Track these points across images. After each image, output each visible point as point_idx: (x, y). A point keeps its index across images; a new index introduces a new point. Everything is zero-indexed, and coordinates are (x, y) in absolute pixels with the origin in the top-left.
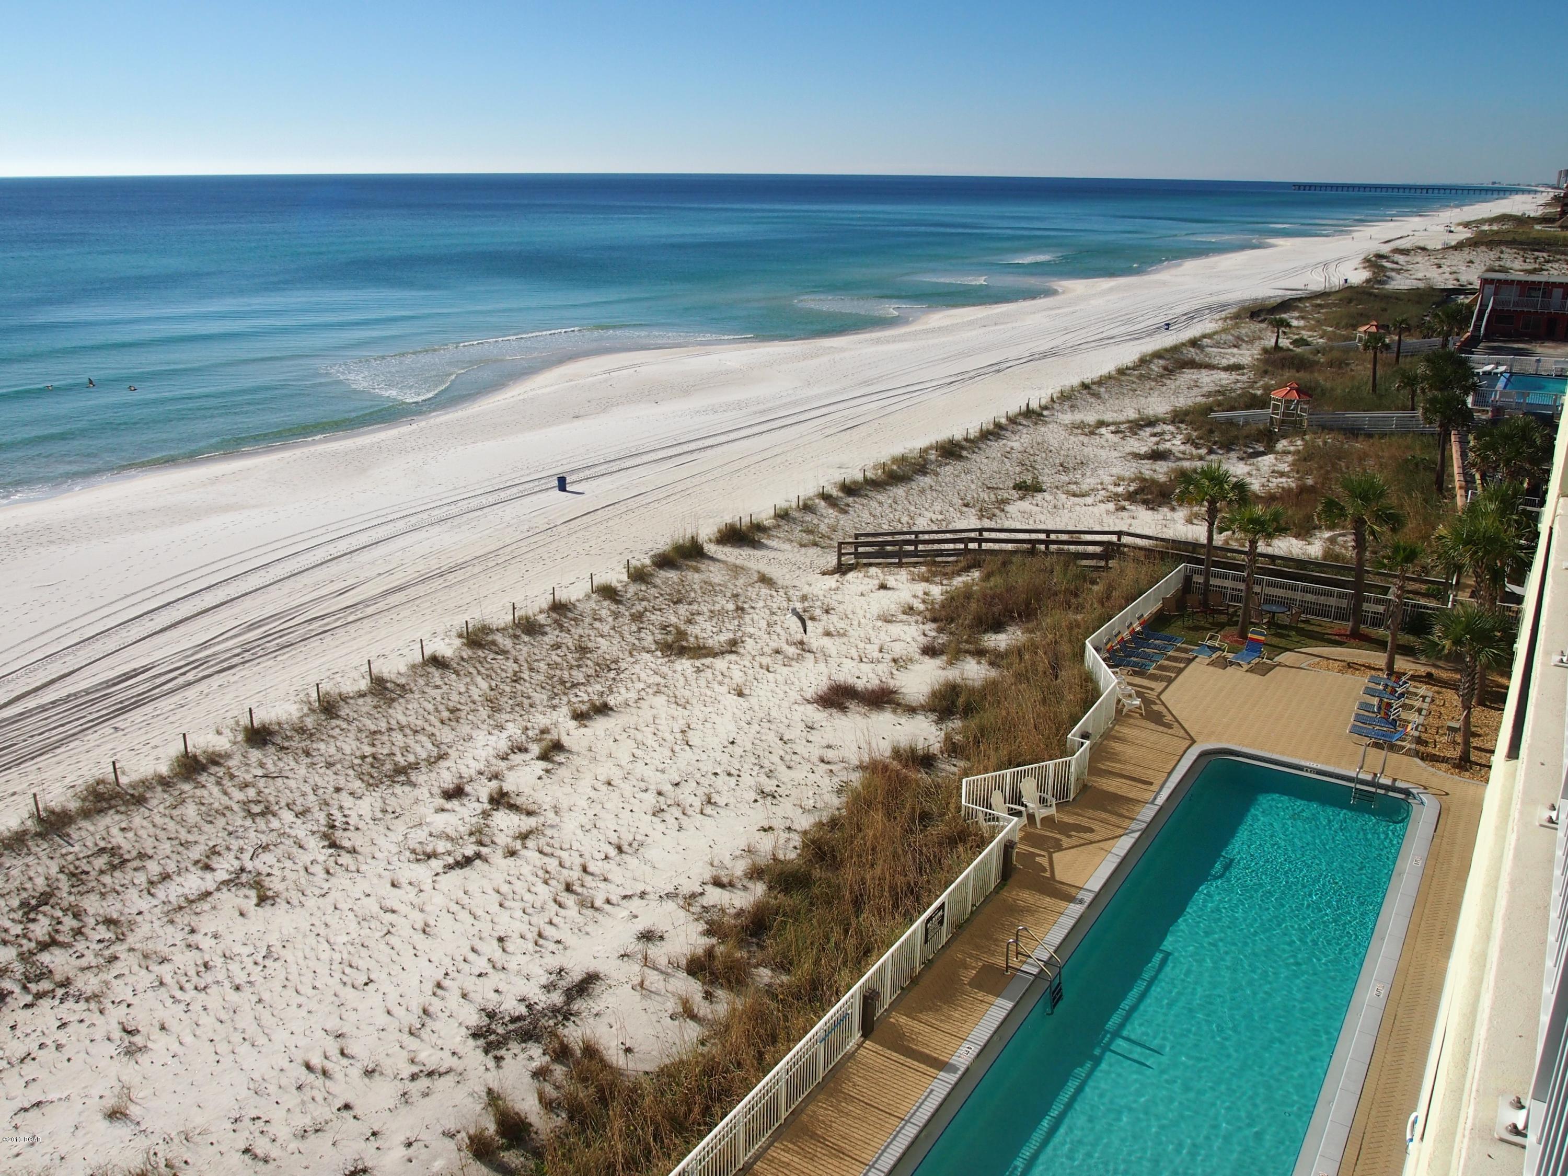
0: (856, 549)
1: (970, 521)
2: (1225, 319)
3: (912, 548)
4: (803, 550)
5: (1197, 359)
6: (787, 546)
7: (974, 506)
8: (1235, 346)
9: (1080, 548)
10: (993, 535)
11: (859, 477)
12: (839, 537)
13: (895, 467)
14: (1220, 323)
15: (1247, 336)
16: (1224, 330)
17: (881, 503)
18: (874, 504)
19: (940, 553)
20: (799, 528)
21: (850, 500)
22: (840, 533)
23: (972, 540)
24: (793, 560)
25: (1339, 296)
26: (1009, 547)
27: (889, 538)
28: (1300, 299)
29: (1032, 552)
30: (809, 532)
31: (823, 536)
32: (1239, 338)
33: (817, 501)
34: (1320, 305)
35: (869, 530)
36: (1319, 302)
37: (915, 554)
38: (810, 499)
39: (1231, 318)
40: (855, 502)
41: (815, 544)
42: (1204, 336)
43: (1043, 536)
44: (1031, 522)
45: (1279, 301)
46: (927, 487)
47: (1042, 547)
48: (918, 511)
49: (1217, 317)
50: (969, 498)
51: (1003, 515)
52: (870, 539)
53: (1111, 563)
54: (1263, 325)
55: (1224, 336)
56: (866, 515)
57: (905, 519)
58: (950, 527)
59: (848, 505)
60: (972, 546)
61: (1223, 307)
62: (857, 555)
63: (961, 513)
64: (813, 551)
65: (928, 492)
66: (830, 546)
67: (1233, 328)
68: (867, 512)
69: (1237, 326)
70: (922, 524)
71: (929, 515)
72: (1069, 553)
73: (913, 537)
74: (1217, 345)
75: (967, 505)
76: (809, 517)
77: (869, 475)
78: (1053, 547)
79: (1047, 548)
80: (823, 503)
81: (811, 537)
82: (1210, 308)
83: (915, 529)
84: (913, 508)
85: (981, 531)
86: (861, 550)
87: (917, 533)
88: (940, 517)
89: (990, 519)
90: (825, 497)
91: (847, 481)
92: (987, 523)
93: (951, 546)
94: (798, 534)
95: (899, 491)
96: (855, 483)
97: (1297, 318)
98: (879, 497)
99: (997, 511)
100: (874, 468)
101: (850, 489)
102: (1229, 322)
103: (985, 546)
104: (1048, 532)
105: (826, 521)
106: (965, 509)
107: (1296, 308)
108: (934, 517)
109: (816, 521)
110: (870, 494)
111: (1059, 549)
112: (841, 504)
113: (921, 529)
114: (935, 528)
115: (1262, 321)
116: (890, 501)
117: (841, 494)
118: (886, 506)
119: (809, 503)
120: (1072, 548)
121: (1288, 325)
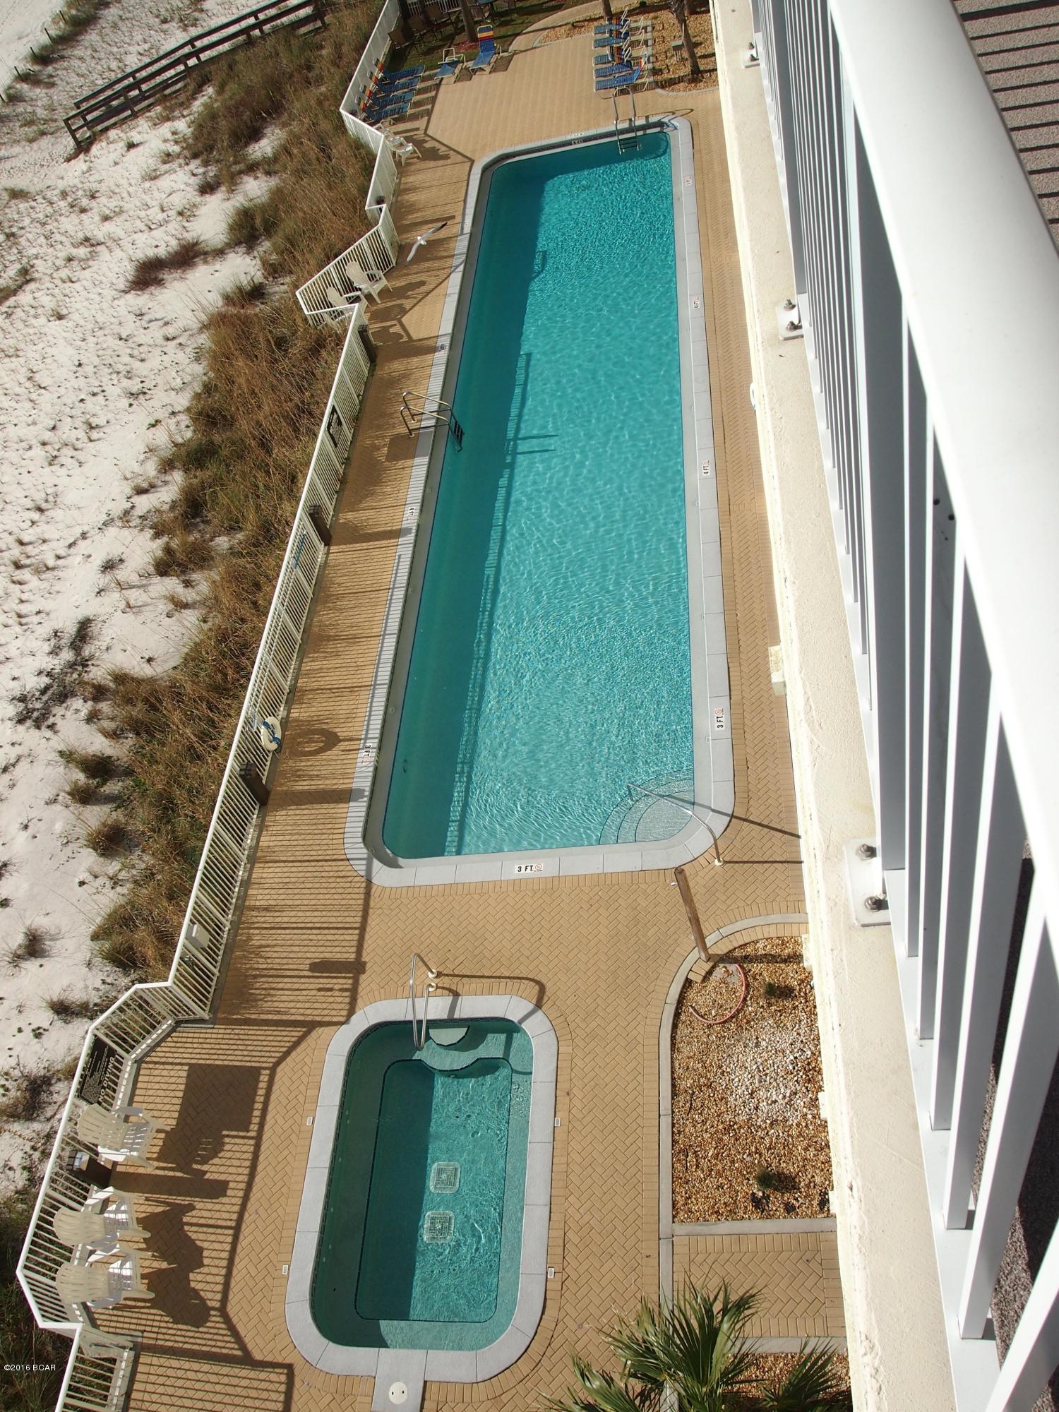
0: (85, 119)
1: (176, 37)
3: (136, 92)
4: (35, 145)
6: (16, 149)
7: (172, 19)
9: (292, 17)
10: (206, 41)
11: (45, 40)
12: (61, 115)
13: (74, 12)
17: (81, 59)
18: (75, 63)
19: (166, 84)
20: (18, 124)
21: (50, 69)
22: (60, 110)
23: (189, 56)
24: (32, 160)
26: (226, 47)
27: (109, 93)
29: (250, 42)
30: (29, 123)
31: (46, 122)
33: (18, 86)
35: (86, 92)
37: (143, 97)
38: (10, 88)
40: (56, 69)
41: (43, 133)
43: (252, 21)
44: (235, 11)
46: (116, 19)
47: (257, 32)
48: (122, 50)
50: (163, 12)
51: (204, 15)
52: (92, 102)
53: (328, 19)
56: (74, 78)
57: (114, 65)
58: (162, 53)
59: (51, 76)
60: (192, 62)
62: (89, 125)
63: (164, 32)
64: (45, 142)
65: (120, 24)
66: (58, 129)
68: (73, 75)
70: (133, 62)
71: (133, 49)
72: (284, 27)
73: (131, 79)
75: (165, 21)
76: (20, 108)
77: (53, 33)
78: (267, 28)
79: (262, 31)
80: (25, 87)
81: (35, 128)
83: (129, 70)
84: (115, 49)
85: (191, 42)
86: (89, 118)
87: (133, 74)
88: (146, 46)
89: (194, 25)
90: (24, 78)
91: (36, 50)
92: (194, 32)
93: (172, 72)
94: (21, 132)
95: (92, 37)
96: (44, 48)
98: (76, 52)
99: (197, 14)
100: (54, 22)
101: (43, 57)
103: (204, 56)
104: (254, 14)
105: (39, 103)
106: (165, 26)
108: (140, 49)
109: (29, 109)
110: (65, 53)
111: (273, 27)
112: (44, 77)
113: (135, 67)
114: (147, 60)
116: (89, 52)
117: (37, 68)
118: (88, 59)
119: (12, 91)
120: (285, 20)
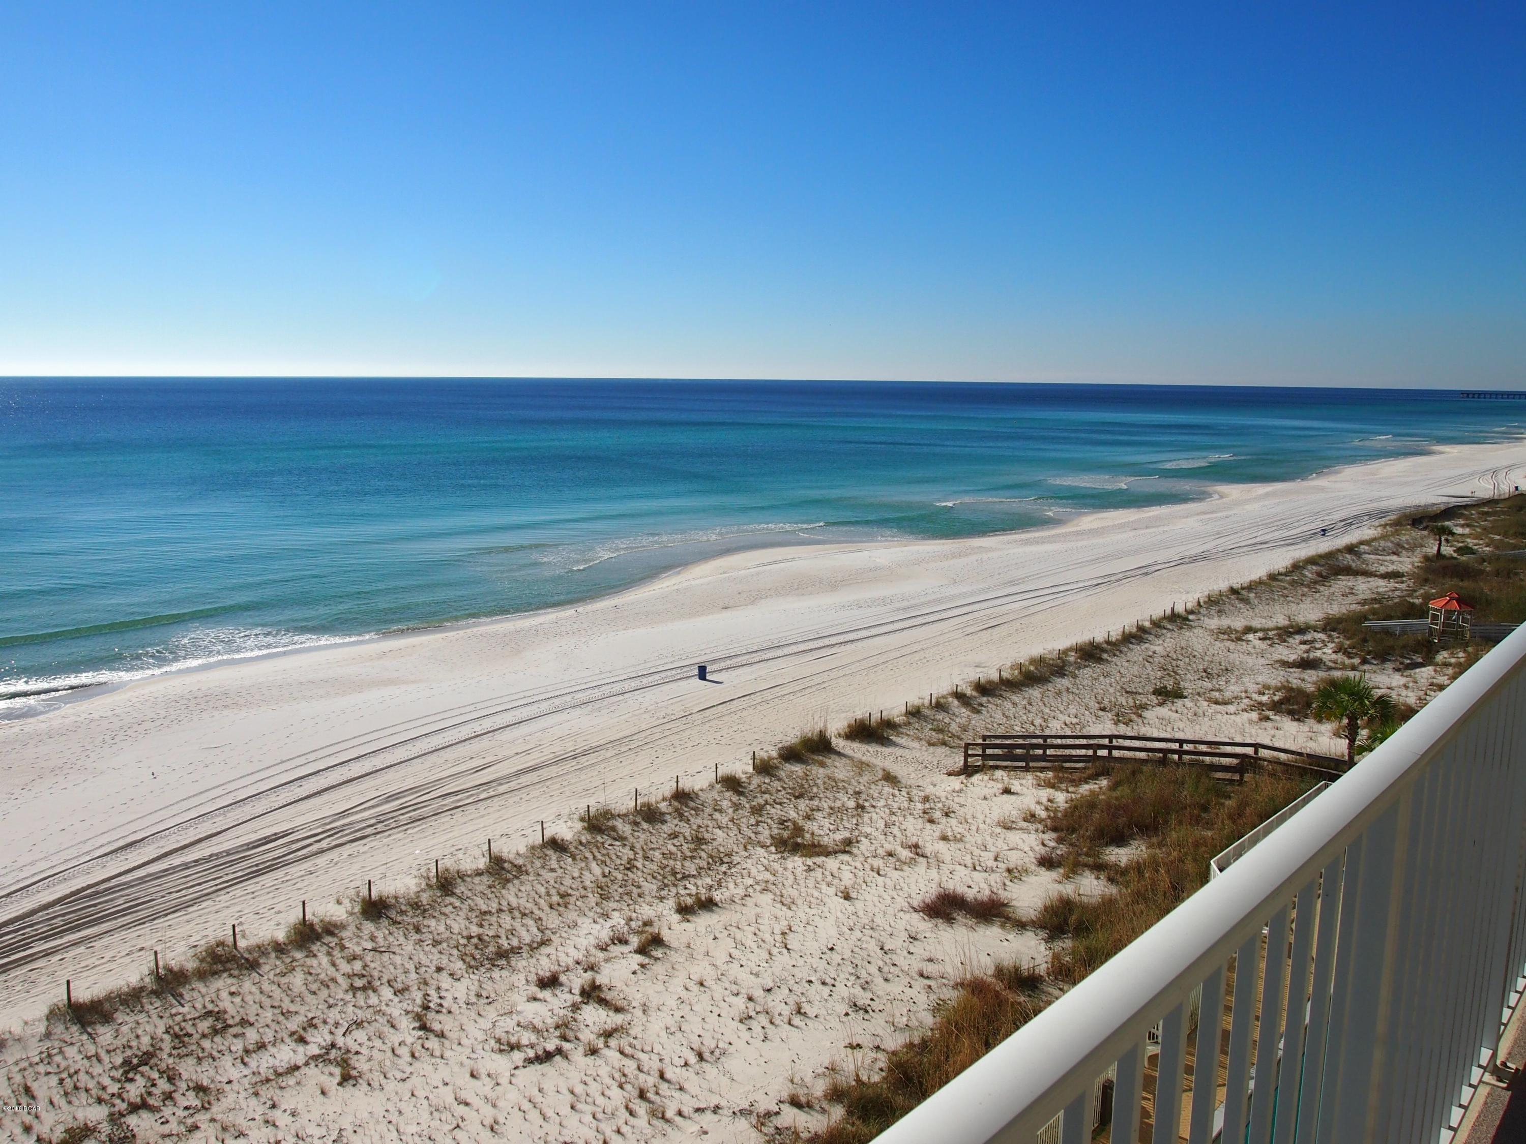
0: (984, 751)
1: (1105, 726)
2: (1385, 526)
3: (1040, 752)
4: (931, 749)
5: (1354, 565)
6: (915, 744)
7: (1111, 710)
8: (1394, 553)
9: (1216, 760)
10: (1127, 743)
11: (995, 677)
12: (968, 738)
13: (1032, 668)
14: (1379, 529)
15: (1408, 543)
16: (1383, 537)
17: (1015, 704)
18: (1008, 705)
19: (1070, 758)
20: (930, 726)
21: (984, 700)
22: (971, 733)
23: (1103, 747)
24: (920, 759)
25: (1508, 504)
26: (1142, 755)
27: (1020, 741)
28: (1465, 507)
29: (1164, 762)
30: (939, 731)
31: (953, 736)
32: (1399, 545)
33: (950, 699)
34: (1487, 513)
35: (1001, 731)
36: (1486, 509)
37: (1044, 758)
38: (944, 697)
39: (1391, 525)
40: (989, 702)
41: (944, 744)
42: (1362, 543)
43: (1176, 746)
44: (1169, 729)
45: (1442, 507)
46: (1063, 689)
47: (1176, 757)
48: (1052, 714)
49: (1377, 523)
50: (1106, 701)
51: (1140, 721)
52: (998, 742)
53: (1247, 777)
54: (1425, 533)
55: (1382, 543)
56: (998, 715)
57: (1038, 721)
58: (1085, 732)
59: (982, 705)
60: (1103, 753)
61: (1383, 513)
62: (984, 757)
63: (1097, 717)
64: (941, 750)
65: (1065, 694)
66: (959, 747)
67: (1393, 535)
68: (999, 712)
69: (1397, 533)
70: (1055, 727)
71: (1063, 718)
72: (1202, 764)
74: (1375, 552)
75: (1103, 709)
76: (940, 716)
77: (1005, 675)
78: (1186, 757)
79: (1180, 758)
80: (956, 702)
81: (941, 736)
82: (1370, 515)
83: (1047, 732)
84: (1047, 711)
85: (1111, 737)
86: (989, 751)
87: (1045, 738)
88: (1074, 721)
89: (1127, 724)
90: (959, 696)
91: (982, 680)
92: (1122, 729)
93: (1083, 752)
94: (928, 732)
95: (1035, 693)
96: (990, 682)
97: (1462, 526)
98: (1015, 698)
99: (1134, 717)
100: (1012, 668)
101: (985, 689)
102: (1388, 528)
103: (1116, 753)
104: (1181, 742)
105: (958, 720)
106: (1101, 713)
107: (1461, 516)
108: (1068, 720)
109: (947, 720)
110: (1004, 694)
111: (1192, 760)
112: (975, 703)
113: (1053, 733)
114: (1069, 733)
115: (1425, 529)
116: (1025, 702)
117: (975, 694)
118: (1020, 707)
119: (942, 701)
120: (1207, 759)
121: (1452, 534)
